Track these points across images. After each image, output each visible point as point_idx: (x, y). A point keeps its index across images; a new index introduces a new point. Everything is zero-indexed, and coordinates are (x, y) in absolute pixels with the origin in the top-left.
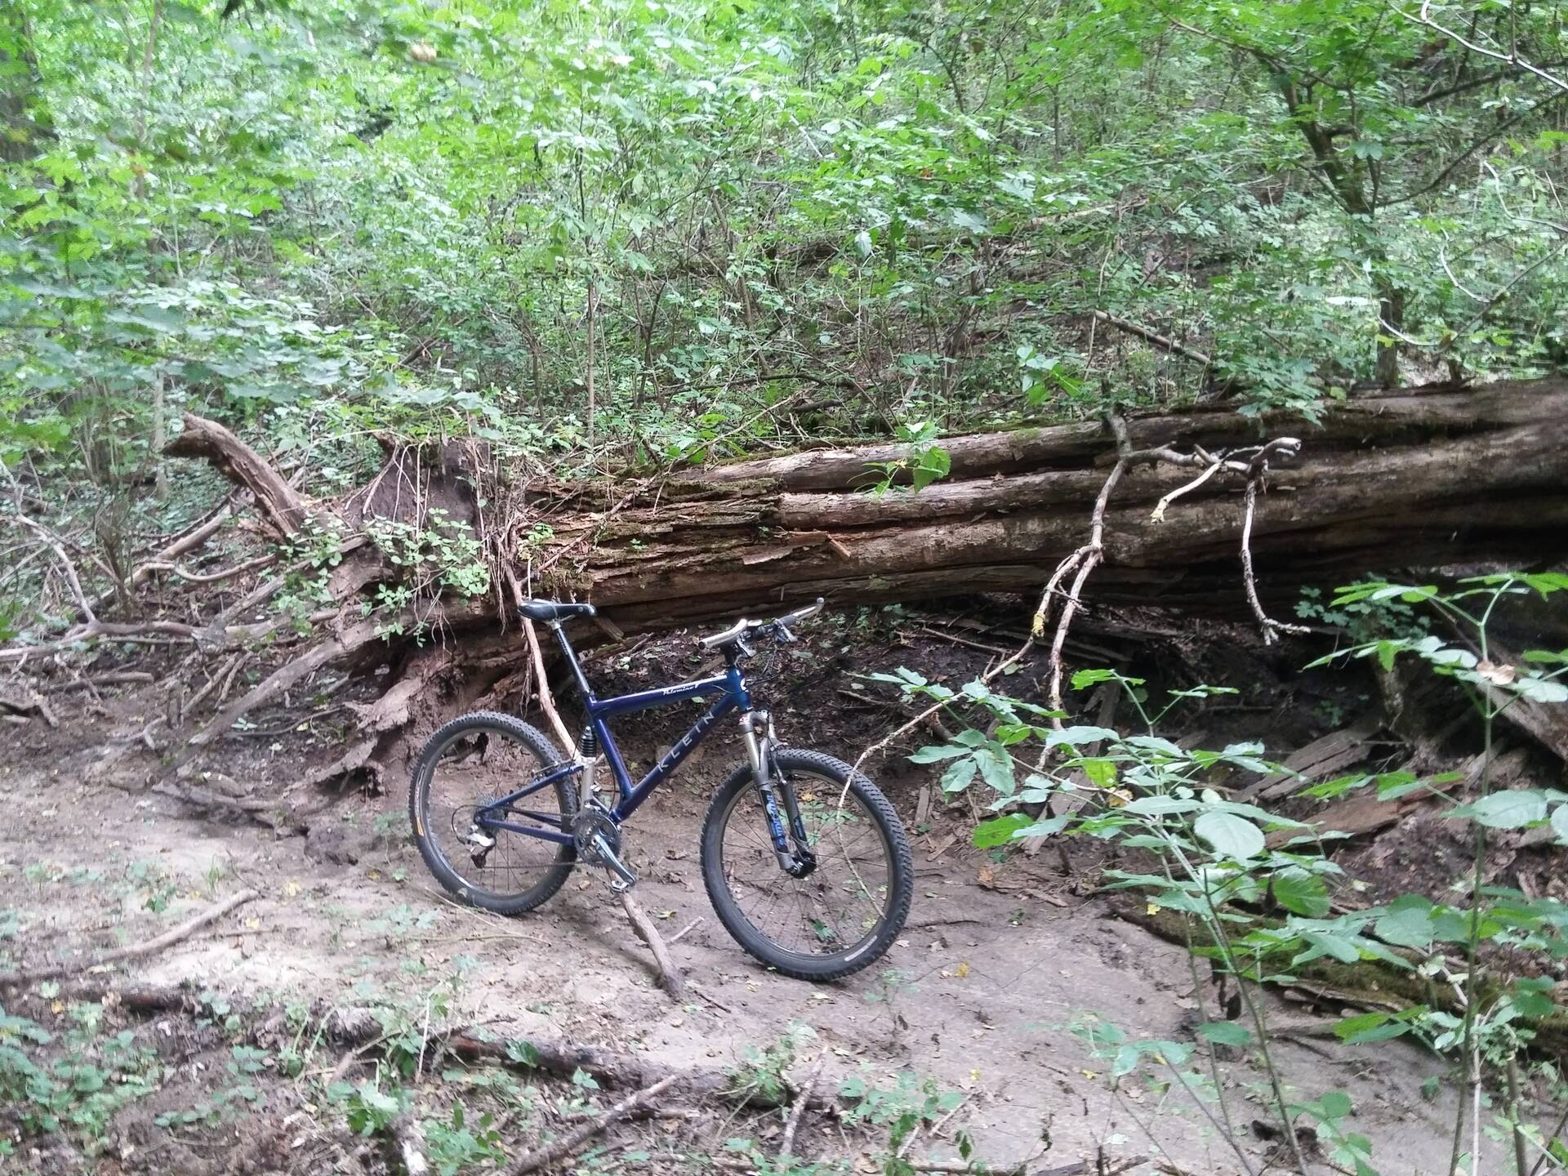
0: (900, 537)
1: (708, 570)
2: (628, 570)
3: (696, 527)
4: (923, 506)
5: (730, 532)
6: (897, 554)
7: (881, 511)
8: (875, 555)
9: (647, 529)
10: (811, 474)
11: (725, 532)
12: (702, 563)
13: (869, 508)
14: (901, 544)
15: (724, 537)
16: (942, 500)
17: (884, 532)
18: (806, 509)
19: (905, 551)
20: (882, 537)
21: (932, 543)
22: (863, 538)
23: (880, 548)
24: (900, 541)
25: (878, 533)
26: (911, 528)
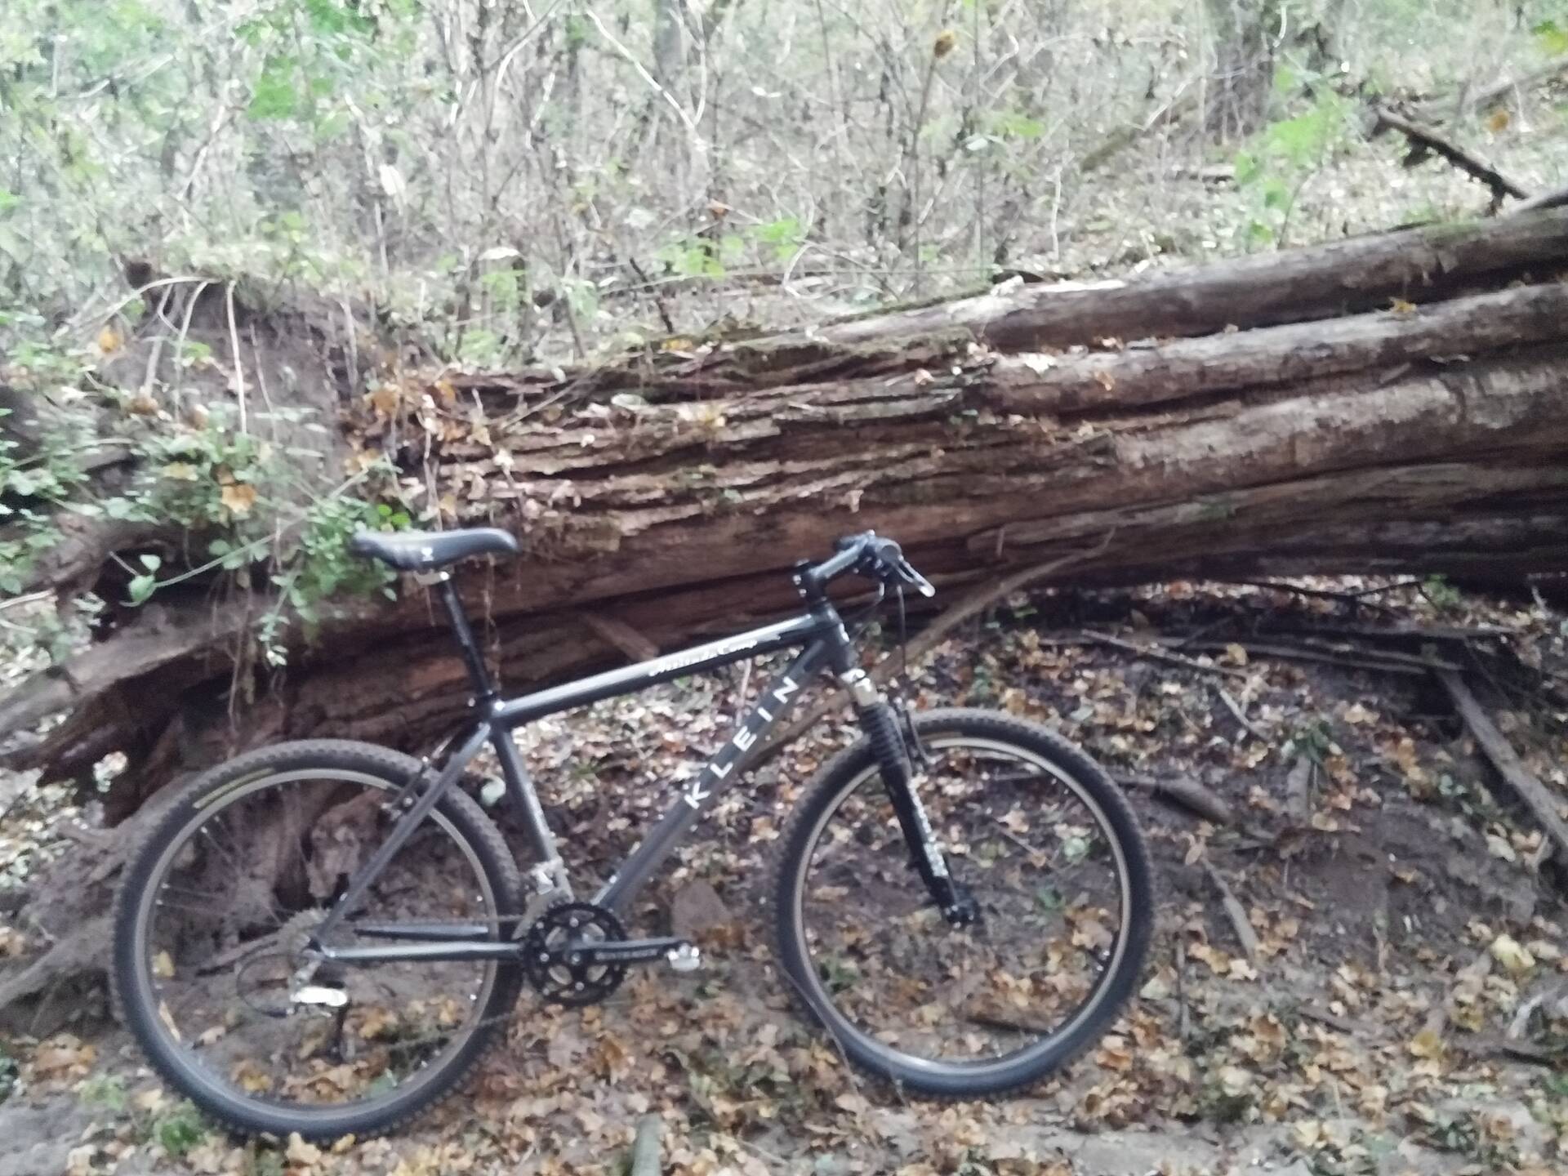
2: (690, 510)
3: (830, 424)
4: (1286, 359)
5: (904, 430)
6: (1242, 450)
7: (1203, 373)
8: (1197, 455)
11: (888, 430)
13: (1177, 368)
14: (1247, 431)
15: (887, 441)
16: (1322, 346)
17: (1209, 411)
19: (1256, 443)
20: (1206, 420)
21: (1308, 425)
22: (1171, 425)
23: (1206, 441)
24: (1243, 427)
25: (1197, 414)
26: (1258, 403)
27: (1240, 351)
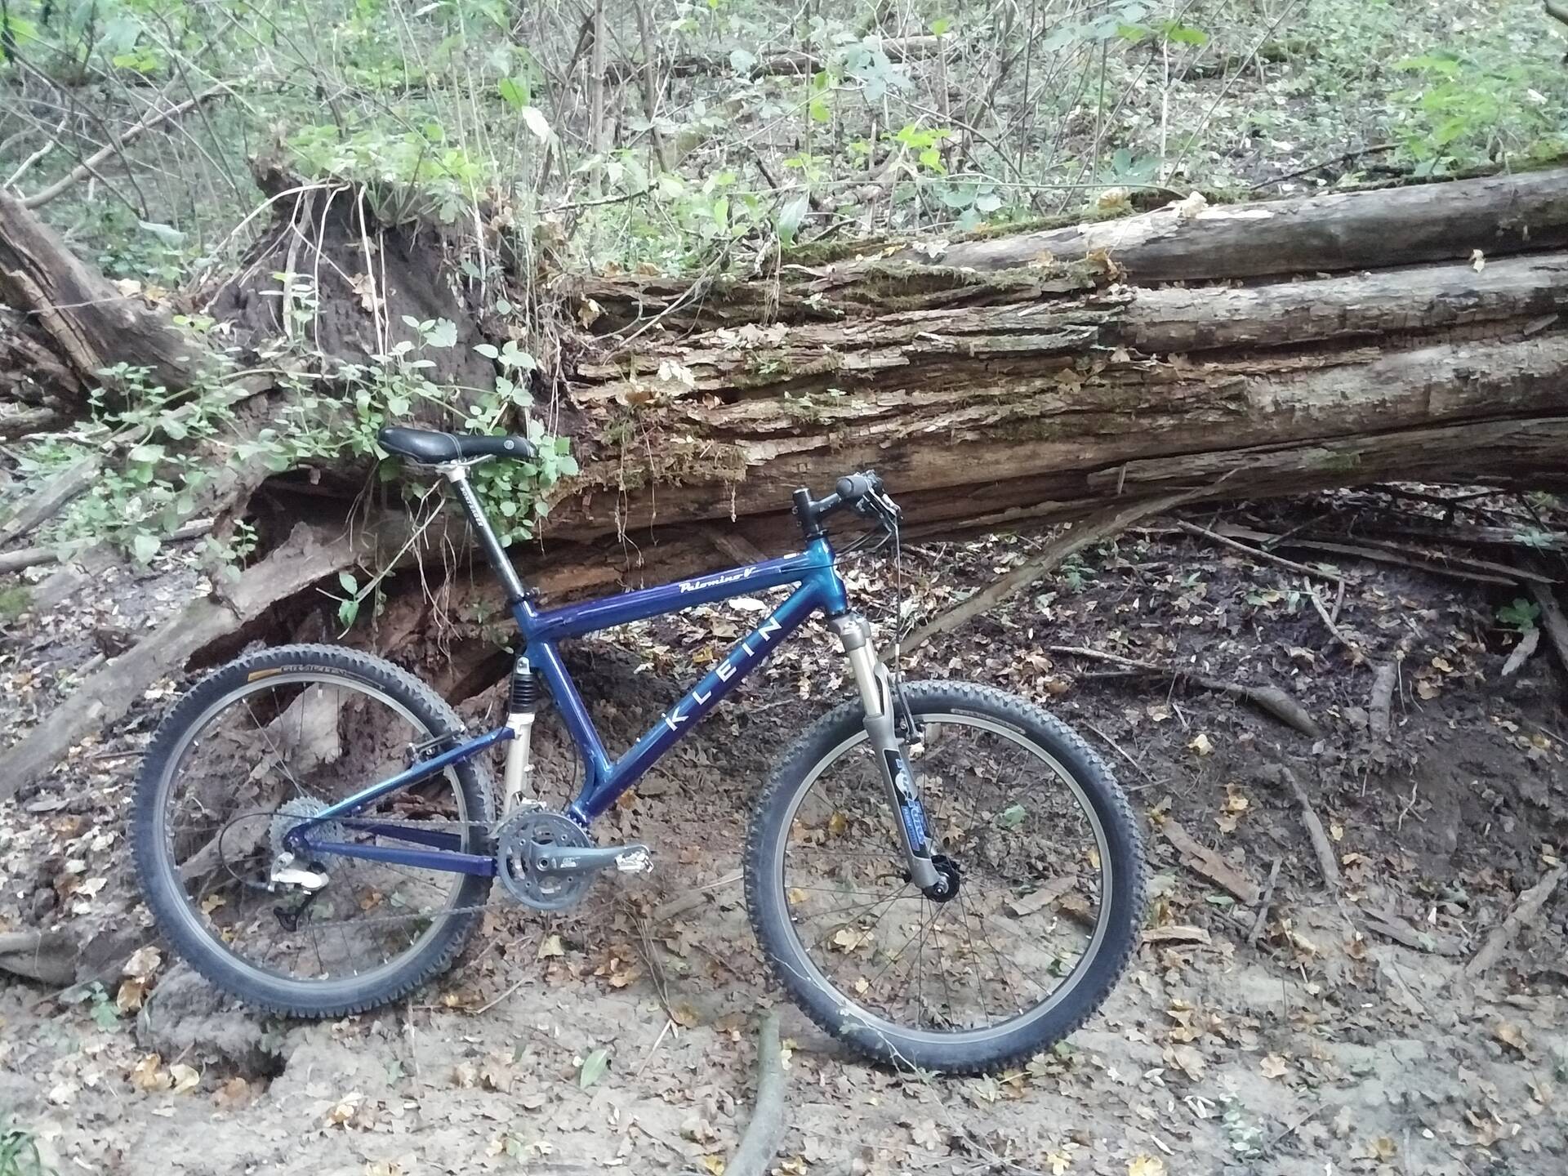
0: (1379, 366)
1: (986, 436)
2: (818, 442)
3: (961, 356)
4: (1432, 306)
5: (1033, 365)
6: (1375, 398)
7: (1344, 317)
8: (1328, 401)
9: (852, 361)
10: (1179, 250)
11: (1019, 364)
12: (975, 425)
13: (1318, 310)
14: (1381, 379)
15: (1016, 375)
16: (1470, 294)
17: (1346, 357)
18: (1189, 316)
19: (1391, 392)
20: (1343, 365)
21: (1446, 375)
22: (1306, 369)
23: (1339, 387)
24: (1379, 374)
25: (1333, 360)
26: (1396, 348)
27: (1384, 295)
